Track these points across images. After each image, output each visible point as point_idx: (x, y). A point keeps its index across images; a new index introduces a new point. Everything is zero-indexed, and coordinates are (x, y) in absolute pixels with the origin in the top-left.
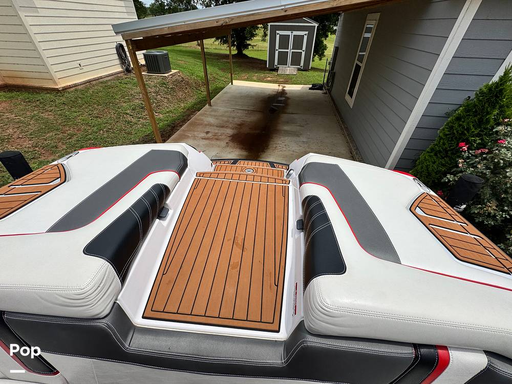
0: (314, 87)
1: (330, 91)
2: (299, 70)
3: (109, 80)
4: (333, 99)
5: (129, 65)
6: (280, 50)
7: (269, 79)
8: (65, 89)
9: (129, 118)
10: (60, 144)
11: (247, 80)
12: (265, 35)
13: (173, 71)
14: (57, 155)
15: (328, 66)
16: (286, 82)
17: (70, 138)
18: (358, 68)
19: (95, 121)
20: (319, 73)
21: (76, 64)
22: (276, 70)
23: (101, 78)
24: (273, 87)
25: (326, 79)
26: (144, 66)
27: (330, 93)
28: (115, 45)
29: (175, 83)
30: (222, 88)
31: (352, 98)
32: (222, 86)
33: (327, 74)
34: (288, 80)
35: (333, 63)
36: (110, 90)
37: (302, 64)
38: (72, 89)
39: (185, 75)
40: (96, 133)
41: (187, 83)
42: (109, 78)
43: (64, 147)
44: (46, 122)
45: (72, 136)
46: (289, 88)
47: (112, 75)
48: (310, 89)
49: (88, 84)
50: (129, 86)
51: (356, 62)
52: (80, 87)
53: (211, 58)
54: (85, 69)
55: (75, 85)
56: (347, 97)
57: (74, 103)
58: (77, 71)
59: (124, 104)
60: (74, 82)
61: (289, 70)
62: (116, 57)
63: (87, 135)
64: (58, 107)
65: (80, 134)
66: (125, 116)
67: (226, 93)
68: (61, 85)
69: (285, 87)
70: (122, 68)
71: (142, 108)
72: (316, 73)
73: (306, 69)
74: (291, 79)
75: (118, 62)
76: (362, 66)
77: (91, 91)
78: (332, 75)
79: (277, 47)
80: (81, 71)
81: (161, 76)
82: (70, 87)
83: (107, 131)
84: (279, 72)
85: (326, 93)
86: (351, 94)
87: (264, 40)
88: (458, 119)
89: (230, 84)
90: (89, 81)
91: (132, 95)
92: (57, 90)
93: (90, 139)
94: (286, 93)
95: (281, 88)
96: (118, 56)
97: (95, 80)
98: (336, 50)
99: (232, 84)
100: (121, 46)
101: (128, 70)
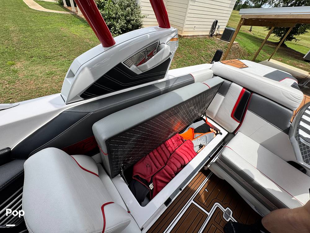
5: (213, 33)
7: (301, 66)
8: (184, 36)
9: (202, 59)
13: (235, 42)
19: (189, 55)
21: (193, 26)
23: (199, 36)
26: (220, 35)
28: (214, 21)
36: (200, 43)
38: (186, 38)
39: (241, 46)
40: (187, 60)
50: (209, 43)
52: (188, 38)
53: (257, 41)
54: (196, 30)
55: (188, 36)
58: (192, 30)
59: (203, 52)
65: (181, 59)
68: (182, 35)
70: (210, 33)
71: (210, 56)
75: (210, 30)
77: (192, 41)
80: (194, 30)
81: (227, 43)
82: (185, 36)
89: (267, 60)
90: (193, 36)
91: (208, 48)
96: (212, 26)
97: (196, 36)
99: (269, 60)
100: (217, 22)
101: (211, 35)
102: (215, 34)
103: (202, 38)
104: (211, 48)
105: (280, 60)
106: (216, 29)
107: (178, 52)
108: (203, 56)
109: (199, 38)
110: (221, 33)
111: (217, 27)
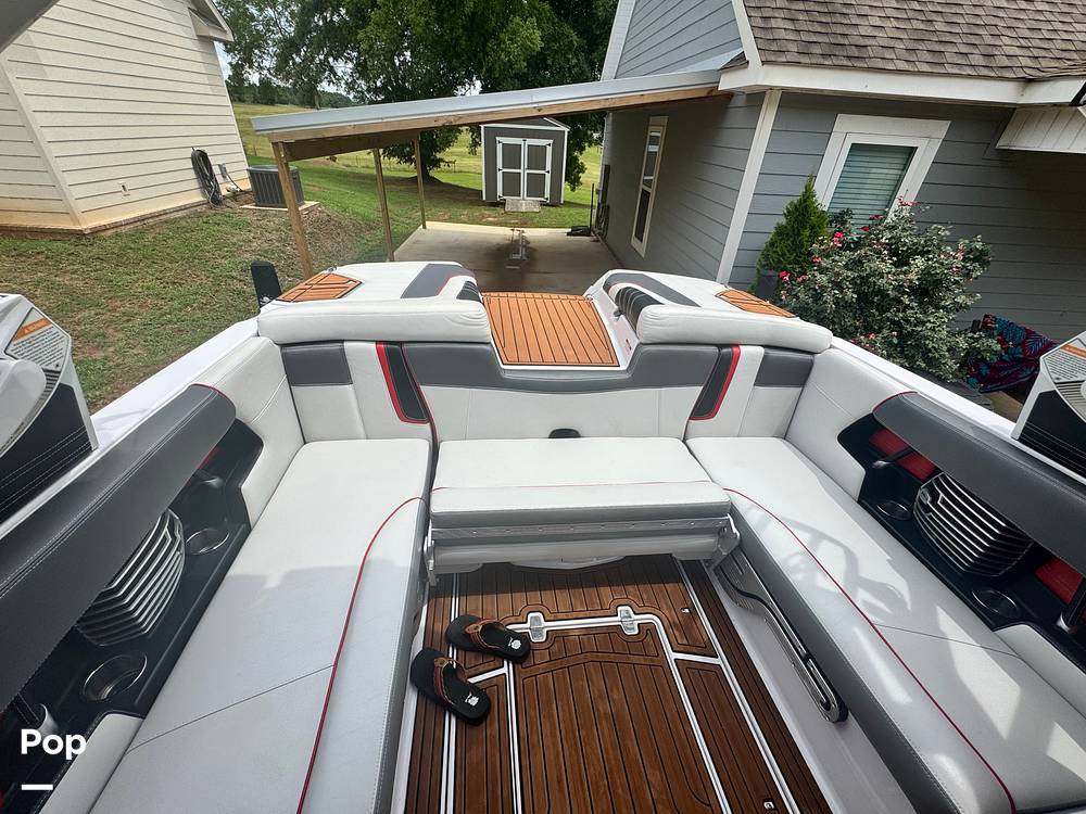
0: (575, 232)
1: (603, 236)
2: (543, 204)
3: (180, 218)
4: (610, 249)
5: (218, 191)
6: (505, 170)
7: (490, 219)
8: (96, 231)
9: (239, 286)
10: (110, 331)
11: (450, 220)
12: (475, 144)
13: (309, 204)
14: (111, 349)
15: (595, 196)
16: (524, 224)
17: (128, 321)
18: (646, 195)
19: (172, 291)
20: (580, 210)
21: (116, 186)
22: (502, 204)
23: (165, 213)
24: (501, 233)
25: (594, 220)
26: (246, 192)
27: (604, 239)
28: (189, 153)
29: (316, 224)
30: (407, 236)
31: (641, 241)
32: (405, 231)
33: (595, 211)
34: (526, 220)
35: (604, 191)
36: (188, 235)
37: (547, 194)
38: (109, 233)
39: (332, 210)
40: (180, 310)
41: (340, 226)
42: (180, 214)
43: (121, 336)
44: (70, 292)
45: (130, 317)
46: (531, 233)
47: (185, 208)
48: (569, 234)
49: (139, 223)
50: (226, 228)
51: (642, 186)
54: (135, 196)
55: (116, 226)
56: (635, 242)
57: (120, 258)
58: (118, 199)
59: (223, 261)
60: (114, 220)
61: (525, 203)
62: (192, 174)
63: (162, 315)
64: (88, 265)
65: (146, 314)
66: (229, 281)
67: (416, 242)
68: (87, 224)
69: (523, 232)
70: (204, 195)
72: (573, 211)
73: (555, 202)
74: (532, 219)
75: (195, 184)
76: (652, 191)
77: (150, 236)
78: (604, 210)
79: (500, 164)
80: (126, 199)
82: (105, 228)
83: (201, 309)
84: (508, 208)
85: (598, 241)
86: (639, 236)
87: (473, 153)
88: (772, 244)
89: (422, 227)
90: (142, 219)
91: (234, 244)
92: (80, 235)
93: (170, 322)
94: (528, 242)
95: (516, 233)
96: (197, 172)
97: (152, 216)
98: (607, 170)
99: (424, 227)
100: (203, 155)
101: (216, 200)
102: (224, 192)
103: (183, 218)
104: (243, 241)
105: (446, 217)
106: (219, 179)
107: (112, 294)
108: (234, 274)
109: (175, 221)
110: (247, 185)
111: (216, 170)
